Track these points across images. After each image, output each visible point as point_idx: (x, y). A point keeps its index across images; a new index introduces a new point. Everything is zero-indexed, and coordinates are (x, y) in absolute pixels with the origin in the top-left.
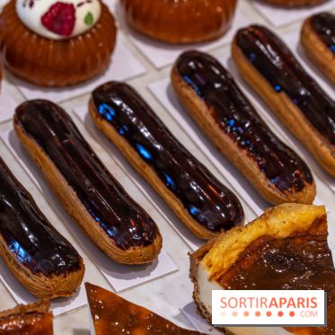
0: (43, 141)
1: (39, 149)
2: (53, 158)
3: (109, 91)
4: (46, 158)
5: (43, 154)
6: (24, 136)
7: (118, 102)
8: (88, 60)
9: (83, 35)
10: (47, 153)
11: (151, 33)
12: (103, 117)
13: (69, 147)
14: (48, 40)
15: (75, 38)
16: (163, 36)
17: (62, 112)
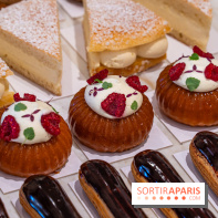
0: (99, 189)
1: (96, 194)
2: (105, 201)
3: (146, 157)
4: (101, 201)
5: (99, 198)
6: (86, 185)
7: (153, 165)
8: (133, 134)
9: (130, 116)
10: (102, 197)
11: (177, 118)
12: (142, 175)
13: (117, 194)
14: (105, 119)
15: (125, 118)
16: (185, 120)
17: (113, 170)
